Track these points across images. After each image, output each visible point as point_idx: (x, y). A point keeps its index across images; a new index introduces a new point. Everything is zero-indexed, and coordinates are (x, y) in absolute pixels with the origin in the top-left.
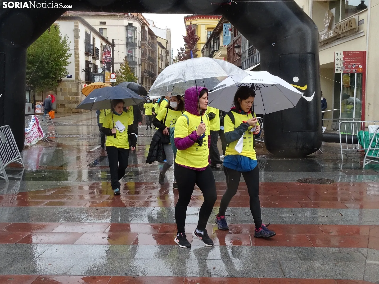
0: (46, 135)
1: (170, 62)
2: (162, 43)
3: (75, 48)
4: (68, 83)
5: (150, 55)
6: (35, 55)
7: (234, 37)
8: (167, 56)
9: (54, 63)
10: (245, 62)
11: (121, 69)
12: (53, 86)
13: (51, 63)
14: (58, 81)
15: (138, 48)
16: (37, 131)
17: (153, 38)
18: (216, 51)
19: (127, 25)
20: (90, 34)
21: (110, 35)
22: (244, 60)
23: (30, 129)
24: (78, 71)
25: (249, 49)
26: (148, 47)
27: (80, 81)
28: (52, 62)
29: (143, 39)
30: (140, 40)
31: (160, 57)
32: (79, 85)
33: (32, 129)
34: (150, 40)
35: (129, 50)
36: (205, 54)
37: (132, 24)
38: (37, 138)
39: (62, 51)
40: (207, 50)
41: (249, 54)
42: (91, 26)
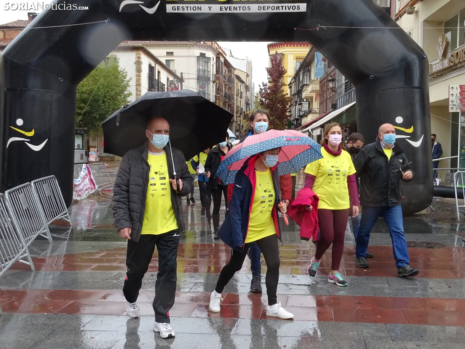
0: (99, 187)
1: (250, 100)
2: (240, 76)
3: (136, 84)
5: (227, 92)
6: (89, 93)
7: (328, 68)
8: (246, 91)
9: (111, 102)
10: (341, 99)
15: (211, 83)
16: (88, 183)
17: (230, 71)
18: (307, 85)
19: (199, 55)
20: (154, 67)
21: (178, 67)
22: (340, 96)
23: (80, 180)
25: (346, 83)
26: (224, 82)
28: (109, 101)
29: (218, 71)
30: (215, 73)
31: (238, 94)
33: (83, 180)
34: (227, 73)
35: (201, 85)
36: (293, 88)
37: (205, 54)
38: (88, 191)
39: (122, 88)
40: (295, 85)
41: (345, 89)
42: (155, 57)
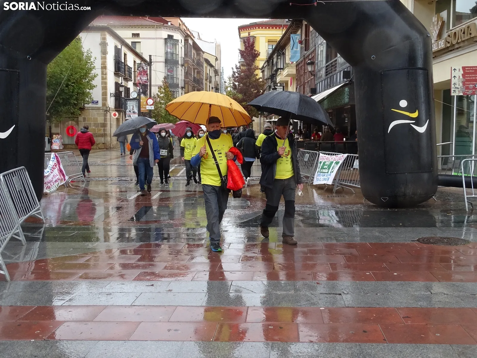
0: (70, 178)
1: (219, 85)
2: (209, 59)
3: (102, 67)
4: (93, 110)
5: (196, 76)
6: (52, 76)
7: (305, 51)
8: (215, 76)
9: (75, 86)
10: (321, 83)
11: (159, 94)
12: (74, 115)
13: (72, 86)
14: (80, 108)
15: (180, 67)
16: (57, 173)
17: (198, 54)
18: (281, 69)
19: (166, 37)
20: (120, 49)
21: (145, 50)
22: (320, 80)
23: (49, 170)
24: (106, 95)
25: (326, 67)
26: (193, 65)
27: (108, 108)
28: (73, 84)
29: (186, 55)
30: (183, 56)
31: (208, 78)
32: (107, 113)
33: (52, 171)
34: (195, 56)
35: (169, 69)
36: (266, 73)
37: (173, 36)
38: (57, 183)
39: (86, 70)
40: (268, 69)
41: (326, 72)
42: (121, 38)
